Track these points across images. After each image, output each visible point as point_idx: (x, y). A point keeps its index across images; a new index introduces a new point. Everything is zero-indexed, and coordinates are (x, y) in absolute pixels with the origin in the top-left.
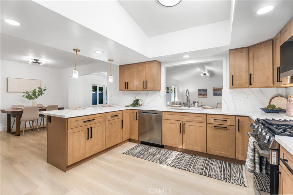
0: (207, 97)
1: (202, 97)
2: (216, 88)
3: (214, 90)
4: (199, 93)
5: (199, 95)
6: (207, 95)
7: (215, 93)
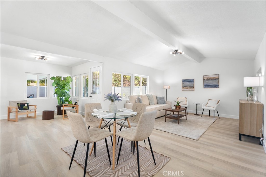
0: (194, 90)
1: (187, 90)
2: (207, 76)
3: (204, 79)
4: (183, 85)
5: (183, 87)
6: (194, 87)
7: (205, 84)
